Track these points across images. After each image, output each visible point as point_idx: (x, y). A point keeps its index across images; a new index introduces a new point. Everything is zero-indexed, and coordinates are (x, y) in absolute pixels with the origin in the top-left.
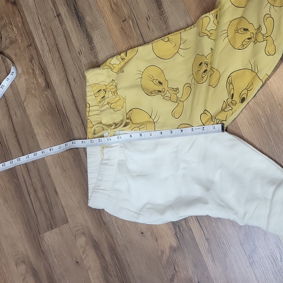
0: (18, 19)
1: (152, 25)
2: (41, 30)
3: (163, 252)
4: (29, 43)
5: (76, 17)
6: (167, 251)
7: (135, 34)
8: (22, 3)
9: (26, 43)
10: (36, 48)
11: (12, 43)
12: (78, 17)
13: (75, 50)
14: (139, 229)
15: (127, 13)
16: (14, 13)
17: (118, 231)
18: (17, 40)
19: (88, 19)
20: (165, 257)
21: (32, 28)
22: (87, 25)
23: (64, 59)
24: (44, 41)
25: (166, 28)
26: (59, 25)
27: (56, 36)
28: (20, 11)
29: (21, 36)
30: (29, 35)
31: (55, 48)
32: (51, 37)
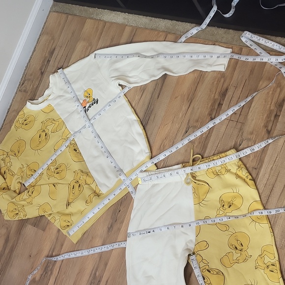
2: (271, 166)
4: (256, 166)
9: (254, 164)
13: (283, 202)
21: (266, 159)
23: (270, 200)
24: (267, 176)
27: (278, 180)
29: (255, 157)
31: (271, 187)
32: (275, 178)
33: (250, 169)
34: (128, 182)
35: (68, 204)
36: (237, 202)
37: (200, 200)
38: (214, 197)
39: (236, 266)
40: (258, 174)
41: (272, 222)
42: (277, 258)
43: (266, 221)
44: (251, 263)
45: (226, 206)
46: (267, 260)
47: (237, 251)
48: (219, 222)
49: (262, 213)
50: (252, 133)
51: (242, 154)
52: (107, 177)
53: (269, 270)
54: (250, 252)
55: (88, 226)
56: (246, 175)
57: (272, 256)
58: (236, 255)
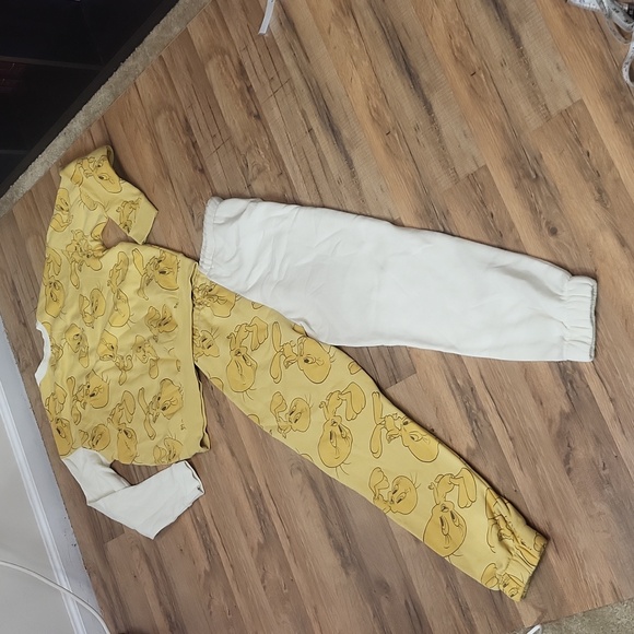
0: (265, 139)
1: (422, 139)
2: (291, 152)
4: (280, 171)
8: (266, 115)
9: (276, 171)
10: (288, 178)
11: (259, 171)
13: (333, 178)
15: (389, 121)
16: (259, 130)
18: (265, 168)
19: (345, 133)
21: (281, 151)
22: (345, 141)
24: (296, 168)
26: (312, 144)
27: (309, 159)
28: (265, 127)
29: (270, 161)
30: (279, 159)
31: (310, 176)
32: (305, 161)
50: (245, 138)
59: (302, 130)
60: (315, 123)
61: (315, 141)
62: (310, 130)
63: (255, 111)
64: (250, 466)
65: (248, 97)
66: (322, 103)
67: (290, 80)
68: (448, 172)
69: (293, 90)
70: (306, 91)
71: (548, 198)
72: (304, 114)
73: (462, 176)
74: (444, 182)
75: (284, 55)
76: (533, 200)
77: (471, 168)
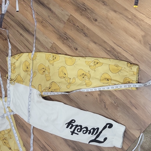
1: (51, 18)
2: (18, 43)
3: (97, 98)
5: (26, 31)
6: (98, 97)
7: (47, 25)
9: (16, 51)
12: (27, 31)
14: (84, 95)
15: (41, 19)
17: (78, 100)
19: (31, 29)
20: (98, 100)
21: (15, 44)
22: (31, 31)
23: (30, 49)
24: (21, 46)
25: (56, 16)
26: (23, 38)
27: (24, 42)
29: (13, 49)
31: (25, 46)
32: (22, 43)
33: (17, 53)
34: (9, 113)
35: (10, 149)
36: (27, 64)
37: (22, 81)
38: (23, 74)
39: (51, 75)
40: (20, 50)
41: (38, 51)
42: (51, 54)
43: (36, 53)
44: (51, 67)
45: (27, 70)
46: (51, 59)
47: (45, 72)
48: (32, 75)
49: (33, 54)
50: (4, 47)
51: (10, 54)
52: (4, 123)
53: (55, 59)
54: (47, 66)
55: (21, 142)
56: (18, 55)
57: (50, 56)
58: (46, 72)
59: (19, 35)
60: (21, 32)
61: (23, 36)
62: (21, 34)
63: (4, 39)
64: (39, 140)
65: (1, 36)
66: (21, 25)
67: (11, 25)
68: (62, 23)
69: (13, 27)
70: (16, 25)
71: (91, 13)
72: (18, 31)
73: (66, 21)
74: (62, 26)
75: (7, 19)
76: (87, 16)
77: (67, 18)
